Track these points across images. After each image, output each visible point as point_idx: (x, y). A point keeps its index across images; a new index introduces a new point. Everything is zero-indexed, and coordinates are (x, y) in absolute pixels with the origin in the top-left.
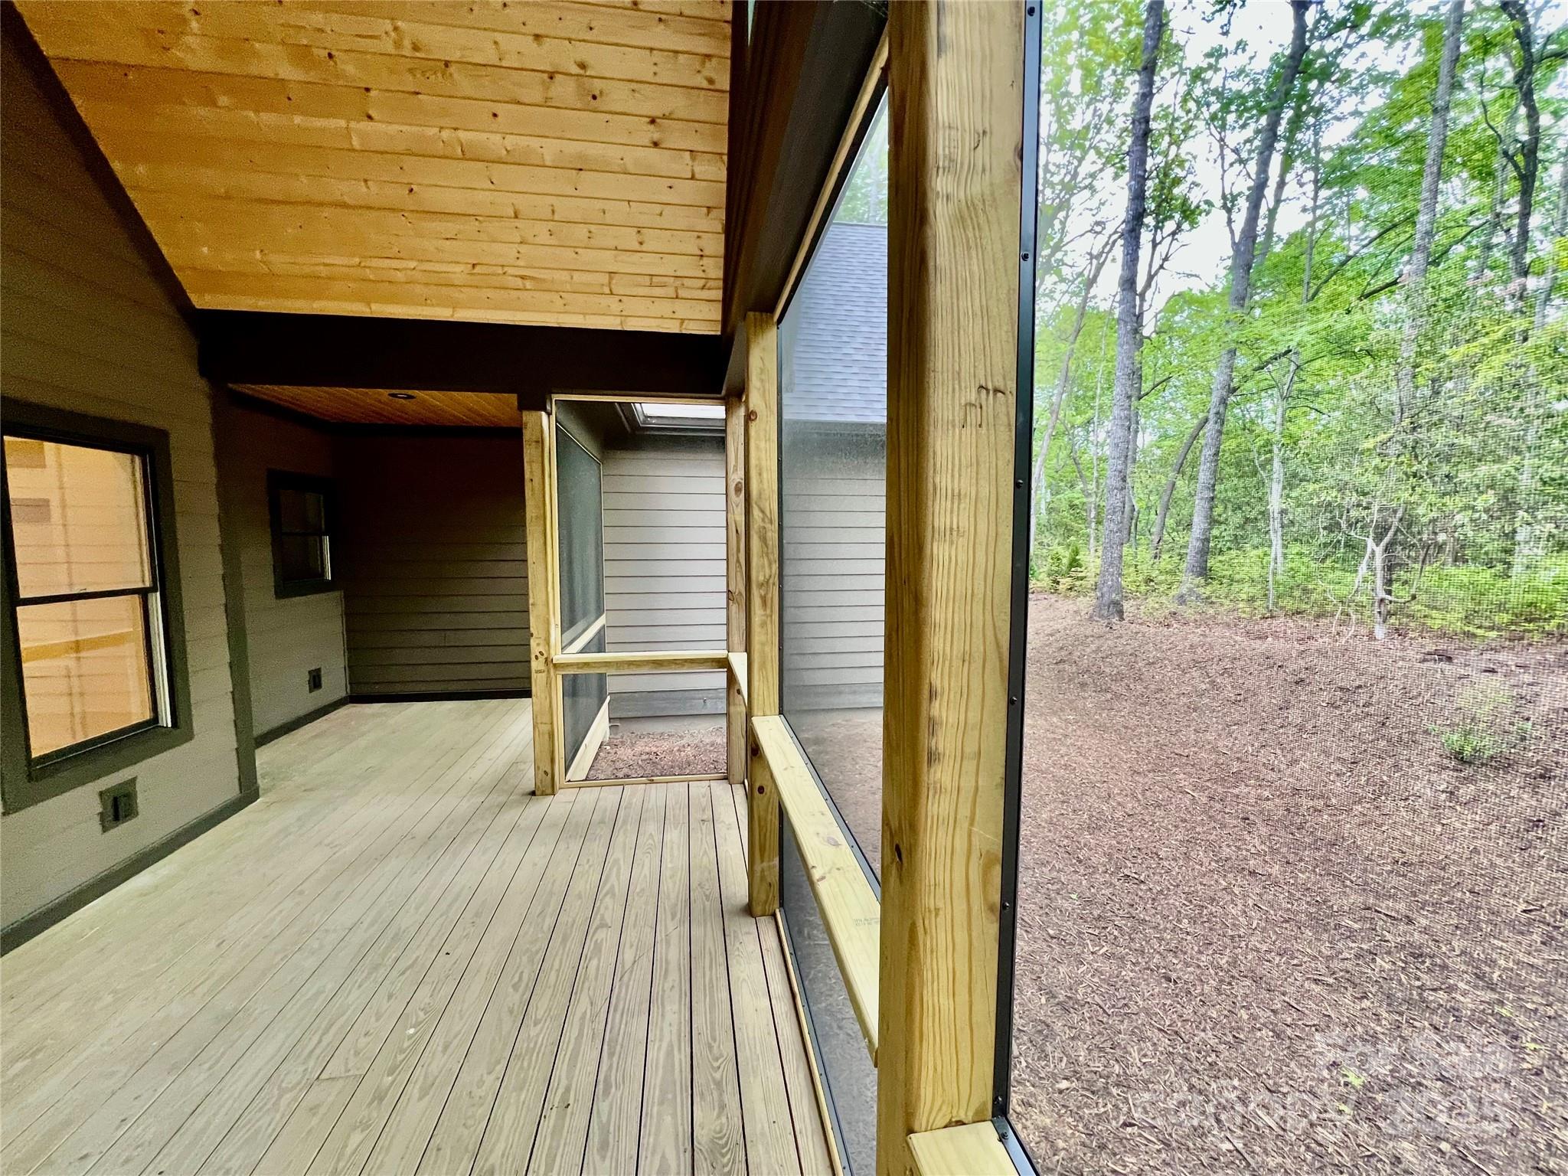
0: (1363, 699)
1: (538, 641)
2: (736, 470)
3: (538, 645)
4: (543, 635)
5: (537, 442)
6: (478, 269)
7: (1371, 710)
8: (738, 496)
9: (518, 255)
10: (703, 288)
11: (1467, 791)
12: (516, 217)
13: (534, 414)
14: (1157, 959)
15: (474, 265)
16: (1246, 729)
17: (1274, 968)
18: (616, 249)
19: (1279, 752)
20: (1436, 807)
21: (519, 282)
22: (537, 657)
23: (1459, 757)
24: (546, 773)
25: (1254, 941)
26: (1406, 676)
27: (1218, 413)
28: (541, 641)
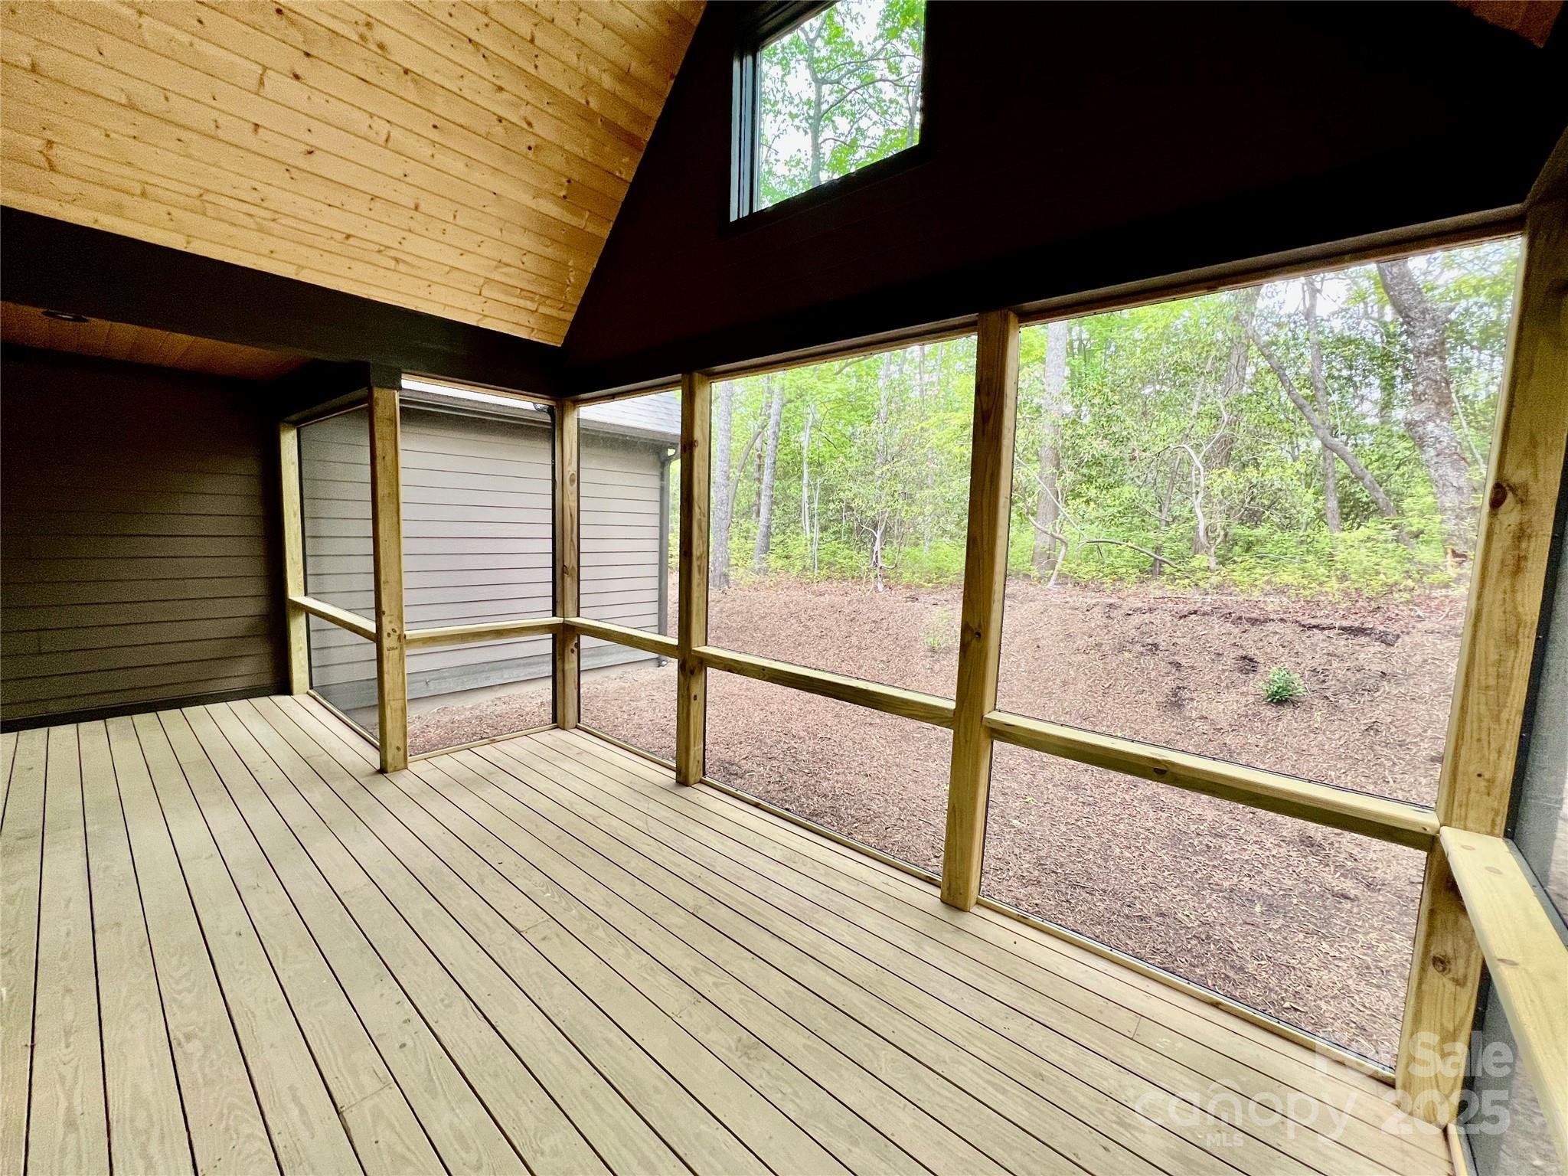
0: (885, 625)
1: (389, 619)
2: (570, 464)
3: (391, 622)
4: (395, 612)
5: (389, 419)
6: (351, 241)
7: (890, 631)
8: (572, 485)
9: (402, 241)
10: (560, 309)
11: (937, 667)
12: (416, 208)
13: (386, 391)
14: (858, 769)
15: (348, 237)
16: (831, 652)
17: (900, 759)
18: (500, 261)
19: (851, 662)
20: (927, 677)
21: (393, 263)
22: (389, 635)
23: (933, 650)
24: (398, 749)
25: (888, 752)
26: (902, 611)
27: (774, 432)
28: (394, 618)
